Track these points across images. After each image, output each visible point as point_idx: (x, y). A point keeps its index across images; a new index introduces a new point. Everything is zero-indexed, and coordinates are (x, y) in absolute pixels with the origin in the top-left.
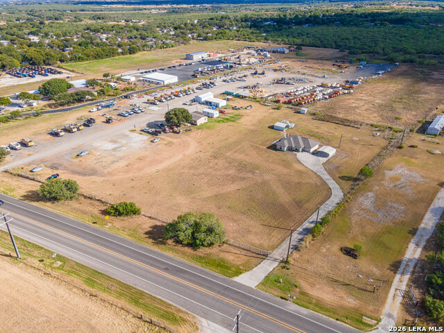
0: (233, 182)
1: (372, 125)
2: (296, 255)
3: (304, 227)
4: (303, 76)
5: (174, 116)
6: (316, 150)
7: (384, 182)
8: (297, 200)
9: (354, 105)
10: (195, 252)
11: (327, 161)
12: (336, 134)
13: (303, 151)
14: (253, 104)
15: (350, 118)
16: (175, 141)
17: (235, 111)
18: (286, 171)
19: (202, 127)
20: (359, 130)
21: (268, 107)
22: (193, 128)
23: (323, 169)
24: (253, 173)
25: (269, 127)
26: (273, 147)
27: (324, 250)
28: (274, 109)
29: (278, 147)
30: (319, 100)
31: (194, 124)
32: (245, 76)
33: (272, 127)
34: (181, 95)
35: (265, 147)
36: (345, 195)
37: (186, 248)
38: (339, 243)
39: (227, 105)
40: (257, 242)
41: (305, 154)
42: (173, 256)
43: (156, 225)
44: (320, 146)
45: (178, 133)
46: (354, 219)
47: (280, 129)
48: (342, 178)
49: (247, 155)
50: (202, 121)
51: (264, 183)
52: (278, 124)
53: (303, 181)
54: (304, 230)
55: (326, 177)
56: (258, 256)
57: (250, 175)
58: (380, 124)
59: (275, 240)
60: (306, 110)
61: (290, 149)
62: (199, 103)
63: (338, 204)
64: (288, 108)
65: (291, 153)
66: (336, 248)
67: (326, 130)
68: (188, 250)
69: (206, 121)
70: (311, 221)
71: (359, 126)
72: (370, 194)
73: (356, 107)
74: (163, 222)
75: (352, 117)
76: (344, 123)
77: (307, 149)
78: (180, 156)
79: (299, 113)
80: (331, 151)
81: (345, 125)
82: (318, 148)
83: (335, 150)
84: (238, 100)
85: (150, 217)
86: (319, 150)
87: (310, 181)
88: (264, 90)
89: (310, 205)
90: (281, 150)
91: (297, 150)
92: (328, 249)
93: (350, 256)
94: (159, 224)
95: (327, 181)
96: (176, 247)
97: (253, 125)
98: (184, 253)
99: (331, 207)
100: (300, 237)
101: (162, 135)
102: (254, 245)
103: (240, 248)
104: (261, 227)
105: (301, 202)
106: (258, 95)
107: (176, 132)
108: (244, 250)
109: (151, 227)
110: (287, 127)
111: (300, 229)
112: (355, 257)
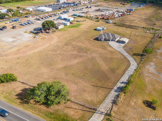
0: (75, 58)
1: (143, 28)
2: (115, 108)
3: (118, 86)
4: (108, 8)
5: (46, 24)
6: (118, 40)
7: (157, 56)
8: (112, 68)
9: (133, 19)
10: (48, 109)
11: (125, 45)
12: (127, 32)
13: (112, 40)
14: (86, 19)
15: (132, 24)
16: (46, 37)
17: (78, 22)
18: (104, 51)
19: (61, 30)
20: (137, 30)
21: (93, 21)
22: (57, 30)
23: (123, 50)
24: (86, 53)
25: (94, 30)
26: (97, 39)
27: (133, 104)
28: (96, 21)
29: (99, 39)
30: (117, 17)
31: (57, 28)
32: (82, 8)
33: (96, 30)
34: (52, 16)
35: (92, 39)
36: (138, 64)
37: (42, 106)
38: (141, 98)
39: (74, 20)
40: (89, 99)
41: (113, 42)
42: (31, 114)
43: (25, 89)
44: (120, 38)
45: (49, 33)
46: (147, 80)
47: (99, 30)
48: (134, 55)
49: (83, 43)
50: (61, 27)
51: (93, 58)
52: (98, 28)
53: (114, 57)
54: (118, 88)
55: (126, 54)
56: (90, 110)
57: (85, 54)
58: (147, 27)
59: (101, 97)
60: (111, 21)
61: (105, 40)
62: (61, 19)
63: (135, 70)
64: (103, 21)
65: (106, 42)
66: (140, 102)
67: (122, 30)
68: (43, 107)
69: (63, 27)
70: (121, 81)
71: (137, 28)
72: (152, 64)
73: (134, 20)
74: (31, 86)
75: (133, 24)
76: (130, 27)
77: (114, 40)
78: (48, 44)
79: (108, 23)
80: (126, 40)
81: (130, 28)
82: (119, 39)
83: (128, 40)
84: (79, 18)
85: (23, 83)
86: (120, 40)
87: (117, 57)
88: (91, 14)
89: (119, 71)
90: (100, 40)
91: (109, 40)
92: (135, 103)
93: (151, 108)
94: (27, 87)
95: (127, 57)
96: (35, 106)
97: (86, 28)
98: (40, 111)
99: (131, 72)
100: (116, 93)
101: (40, 34)
102: (87, 101)
103: (78, 104)
104: (92, 87)
105: (114, 69)
106: (89, 16)
107: (47, 33)
108: (81, 105)
109: (22, 90)
110: (103, 29)
111: (115, 88)
112: (154, 108)
